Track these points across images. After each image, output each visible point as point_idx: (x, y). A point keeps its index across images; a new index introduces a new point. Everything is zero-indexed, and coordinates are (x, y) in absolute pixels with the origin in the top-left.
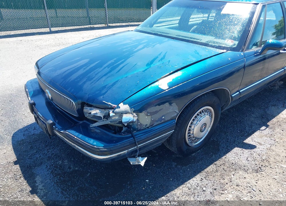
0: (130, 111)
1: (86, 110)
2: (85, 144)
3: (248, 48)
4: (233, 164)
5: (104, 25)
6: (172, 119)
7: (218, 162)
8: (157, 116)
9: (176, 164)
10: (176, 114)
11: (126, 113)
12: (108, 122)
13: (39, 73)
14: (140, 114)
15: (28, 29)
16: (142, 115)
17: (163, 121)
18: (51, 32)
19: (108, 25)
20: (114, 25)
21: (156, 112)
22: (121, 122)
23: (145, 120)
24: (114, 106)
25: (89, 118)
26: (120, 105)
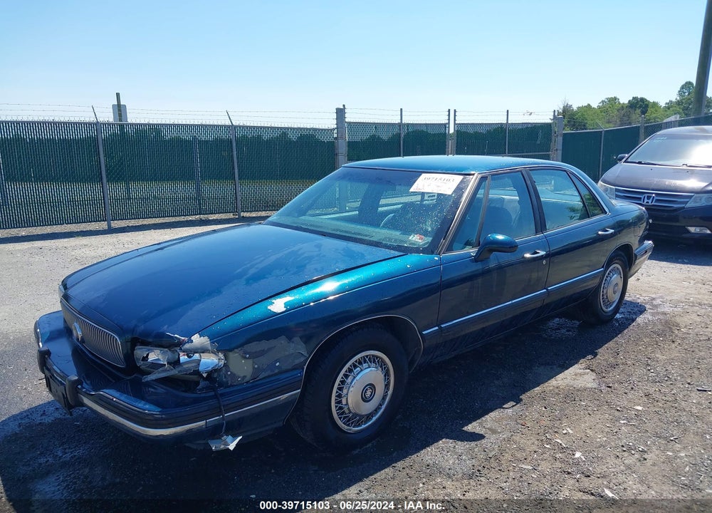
0: (210, 348)
1: (140, 352)
2: (130, 408)
3: (450, 249)
4: (428, 466)
5: (231, 216)
6: (294, 369)
7: (399, 465)
8: (264, 361)
9: (316, 468)
10: (302, 359)
11: (203, 350)
12: (174, 372)
13: (66, 297)
14: (231, 355)
15: (61, 224)
16: (235, 356)
17: (276, 371)
18: (111, 231)
19: (239, 215)
20: (254, 214)
21: (262, 353)
22: (197, 373)
23: (242, 367)
24: (183, 340)
25: (143, 367)
26: (192, 338)
